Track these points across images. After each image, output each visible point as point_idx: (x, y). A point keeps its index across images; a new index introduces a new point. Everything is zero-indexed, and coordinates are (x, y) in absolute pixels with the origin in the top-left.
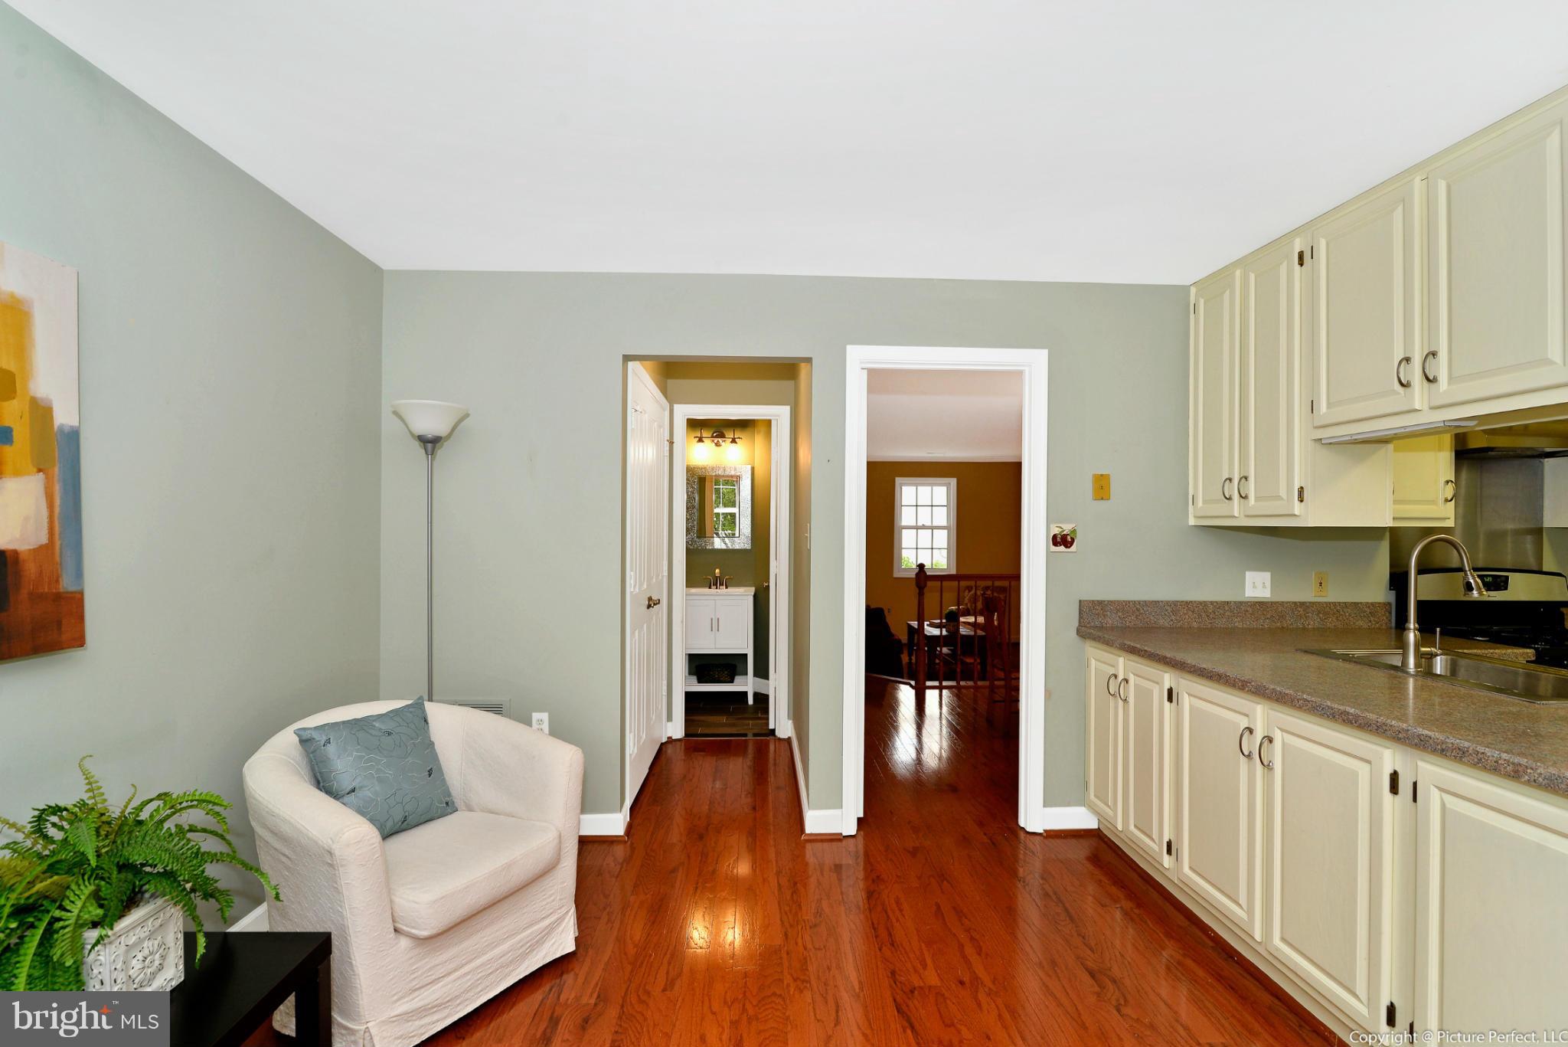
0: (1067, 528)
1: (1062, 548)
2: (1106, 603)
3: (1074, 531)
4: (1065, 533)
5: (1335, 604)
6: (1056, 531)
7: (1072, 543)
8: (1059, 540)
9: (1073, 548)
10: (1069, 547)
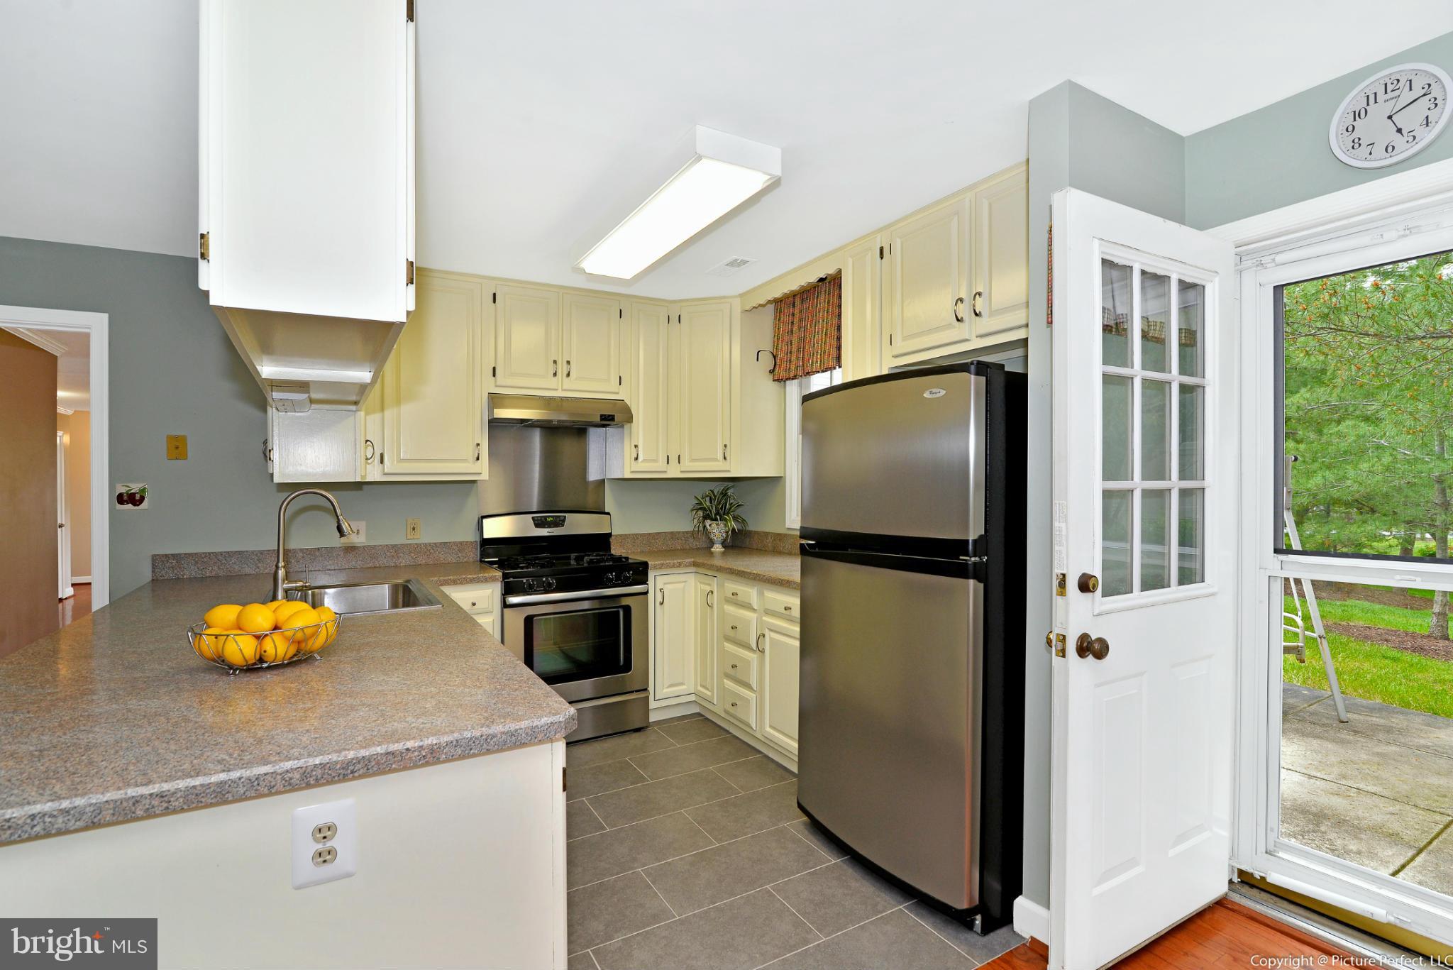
0: (135, 487)
1: (130, 506)
2: (182, 556)
3: (143, 490)
4: (132, 491)
5: (425, 545)
6: (123, 490)
7: (142, 499)
8: (125, 498)
9: (144, 505)
10: (138, 505)
